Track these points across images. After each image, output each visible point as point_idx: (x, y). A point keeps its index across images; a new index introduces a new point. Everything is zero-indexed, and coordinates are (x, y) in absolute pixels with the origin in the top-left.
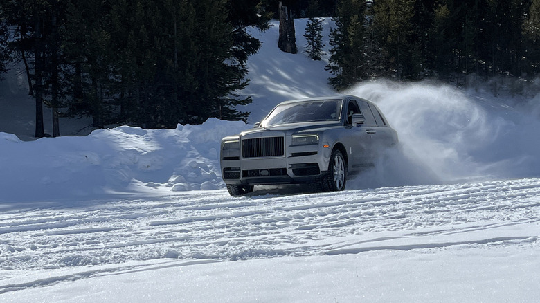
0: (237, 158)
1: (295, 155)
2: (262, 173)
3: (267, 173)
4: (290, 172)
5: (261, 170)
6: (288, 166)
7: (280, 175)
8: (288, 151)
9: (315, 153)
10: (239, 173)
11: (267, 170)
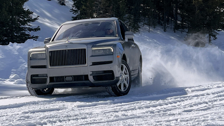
0: (44, 67)
1: (94, 64)
2: (67, 79)
3: (71, 79)
4: (91, 78)
5: (66, 77)
6: (89, 73)
7: (82, 80)
8: (89, 60)
9: (110, 62)
10: (46, 79)
11: (71, 76)
